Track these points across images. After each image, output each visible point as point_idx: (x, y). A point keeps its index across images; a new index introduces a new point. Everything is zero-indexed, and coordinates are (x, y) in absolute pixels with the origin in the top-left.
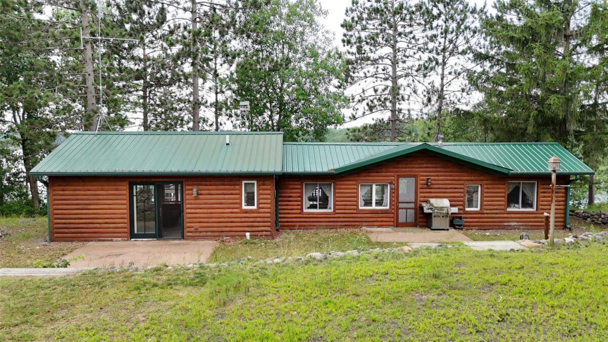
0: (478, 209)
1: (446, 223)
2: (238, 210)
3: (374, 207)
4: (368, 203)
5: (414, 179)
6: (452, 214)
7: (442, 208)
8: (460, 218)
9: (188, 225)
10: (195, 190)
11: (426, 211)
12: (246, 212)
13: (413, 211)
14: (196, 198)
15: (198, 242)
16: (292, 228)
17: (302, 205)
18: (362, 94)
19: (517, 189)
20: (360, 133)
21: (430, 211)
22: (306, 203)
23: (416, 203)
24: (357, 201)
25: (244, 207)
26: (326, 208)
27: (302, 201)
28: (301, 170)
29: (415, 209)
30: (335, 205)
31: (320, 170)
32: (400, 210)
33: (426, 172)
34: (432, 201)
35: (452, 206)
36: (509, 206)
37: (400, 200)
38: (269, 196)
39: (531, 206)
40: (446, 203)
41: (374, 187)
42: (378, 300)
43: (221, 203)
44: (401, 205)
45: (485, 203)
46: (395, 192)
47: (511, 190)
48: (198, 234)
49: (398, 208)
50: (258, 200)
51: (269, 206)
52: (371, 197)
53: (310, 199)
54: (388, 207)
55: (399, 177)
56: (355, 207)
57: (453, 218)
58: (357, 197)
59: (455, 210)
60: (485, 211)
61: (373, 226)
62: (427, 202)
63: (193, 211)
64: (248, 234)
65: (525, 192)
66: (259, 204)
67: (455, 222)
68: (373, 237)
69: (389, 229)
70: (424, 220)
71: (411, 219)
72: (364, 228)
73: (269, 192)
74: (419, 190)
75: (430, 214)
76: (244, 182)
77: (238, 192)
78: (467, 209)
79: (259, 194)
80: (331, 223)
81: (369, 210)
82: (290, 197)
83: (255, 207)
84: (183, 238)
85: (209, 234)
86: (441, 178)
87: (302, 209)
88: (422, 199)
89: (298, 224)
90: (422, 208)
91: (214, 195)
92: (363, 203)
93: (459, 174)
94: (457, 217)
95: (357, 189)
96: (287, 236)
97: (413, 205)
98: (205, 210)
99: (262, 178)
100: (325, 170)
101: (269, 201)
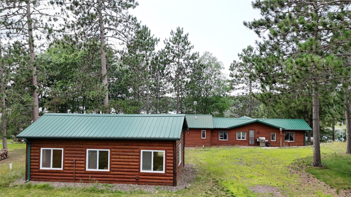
0: (275, 141)
1: (264, 144)
2: (200, 139)
3: (241, 139)
5: (254, 131)
6: (266, 142)
7: (263, 140)
8: (269, 143)
9: (186, 143)
10: (188, 133)
11: (258, 141)
12: (203, 139)
13: (254, 141)
14: (188, 135)
15: (189, 147)
16: (215, 145)
17: (218, 138)
19: (288, 134)
21: (259, 141)
22: (219, 137)
23: (255, 138)
24: (236, 137)
25: (202, 138)
26: (226, 139)
27: (218, 137)
28: (218, 127)
29: (255, 140)
30: (229, 138)
31: (224, 127)
32: (250, 141)
33: (257, 129)
34: (260, 138)
35: (266, 139)
36: (286, 140)
37: (250, 137)
38: (209, 135)
39: (293, 140)
40: (264, 138)
41: (241, 133)
43: (195, 137)
44: (250, 139)
45: (277, 139)
46: (248, 135)
47: (286, 135)
48: (189, 145)
49: (249, 140)
51: (209, 138)
52: (240, 136)
53: (221, 136)
54: (246, 139)
55: (249, 130)
56: (235, 139)
57: (267, 143)
58: (236, 136)
59: (267, 141)
60: (277, 142)
61: (241, 145)
62: (258, 138)
63: (187, 139)
64: (203, 146)
65: (291, 135)
66: (206, 137)
67: (267, 145)
69: (246, 146)
70: (257, 144)
71: (253, 143)
72: (238, 145)
73: (209, 134)
74: (256, 134)
75: (259, 142)
76: (202, 131)
77: (200, 133)
78: (271, 141)
79: (206, 134)
80: (228, 144)
82: (215, 135)
83: (205, 138)
85: (192, 145)
86: (262, 130)
87: (218, 139)
88: (257, 137)
89: (218, 144)
90: (256, 140)
91: (194, 134)
92: (238, 138)
93: (268, 129)
94: (268, 143)
95: (236, 133)
96: (214, 147)
97: (254, 139)
98: (191, 139)
99: (207, 130)
100: (226, 127)
101: (209, 136)
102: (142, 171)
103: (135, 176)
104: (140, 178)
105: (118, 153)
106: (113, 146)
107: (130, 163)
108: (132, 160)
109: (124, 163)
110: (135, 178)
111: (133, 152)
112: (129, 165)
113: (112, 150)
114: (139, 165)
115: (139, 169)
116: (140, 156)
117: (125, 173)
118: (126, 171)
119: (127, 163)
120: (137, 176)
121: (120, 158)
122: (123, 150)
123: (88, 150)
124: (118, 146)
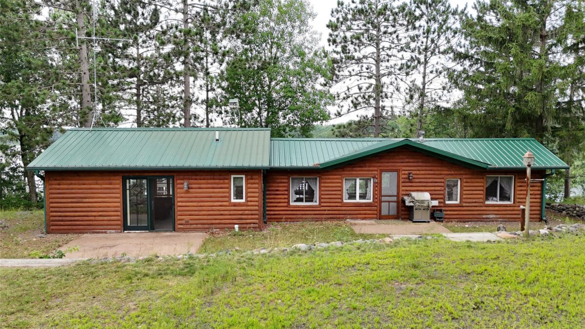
0: (458, 202)
1: (427, 215)
2: (227, 204)
3: (358, 200)
4: (352, 196)
5: (396, 173)
6: (433, 207)
7: (423, 201)
8: (441, 211)
9: (179, 217)
10: (186, 184)
11: (407, 204)
12: (235, 205)
13: (395, 204)
14: (187, 192)
15: (188, 234)
16: (279, 220)
17: (288, 199)
18: (347, 92)
19: (495, 182)
20: (345, 129)
21: (412, 204)
22: (293, 197)
23: (398, 196)
24: (342, 195)
25: (233, 200)
26: (312, 201)
27: (288, 195)
28: (288, 165)
29: (397, 202)
30: (320, 198)
31: (306, 165)
32: (383, 204)
33: (408, 167)
34: (414, 194)
35: (432, 199)
36: (487, 199)
37: (383, 194)
38: (257, 190)
39: (509, 199)
40: (426, 196)
41: (358, 181)
42: (359, 289)
43: (211, 197)
44: (383, 199)
45: (464, 196)
46: (378, 186)
47: (489, 184)
48: (188, 226)
49: (381, 202)
50: (246, 193)
51: (257, 199)
52: (355, 190)
53: (297, 193)
54: (371, 201)
55: (382, 171)
56: (340, 200)
57: (434, 211)
58: (341, 191)
59: (435, 203)
60: (464, 204)
61: (357, 218)
62: (408, 195)
63: (184, 204)
64: (236, 226)
65: (503, 186)
66: (247, 197)
67: (436, 215)
68: (357, 229)
69: (373, 222)
70: (405, 213)
71: (393, 212)
72: (348, 220)
73: (256, 186)
74: (401, 184)
75: (412, 207)
76: (232, 176)
77: (227, 186)
78: (447, 202)
79: (247, 188)
80: (317, 216)
81: (353, 203)
82: (277, 190)
83: (243, 201)
84: (174, 230)
85: (199, 226)
86: (421, 172)
87: (289, 202)
88: (404, 193)
89: (284, 217)
90: (404, 201)
91: (204, 189)
92: (347, 196)
93: (439, 168)
94: (437, 210)
95: (342, 183)
96: (274, 228)
97: (395, 199)
98: (195, 204)
99: (250, 172)
100: (311, 164)
101: (257, 195)
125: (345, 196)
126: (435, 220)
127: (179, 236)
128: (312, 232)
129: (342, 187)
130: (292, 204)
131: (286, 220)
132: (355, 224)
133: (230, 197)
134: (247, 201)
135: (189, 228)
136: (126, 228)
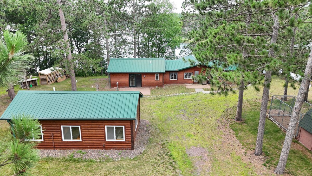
2: (154, 81)
3: (188, 79)
4: (186, 77)
5: (198, 71)
9: (143, 84)
10: (144, 76)
14: (145, 78)
15: (145, 88)
16: (167, 84)
17: (169, 78)
22: (170, 77)
24: (184, 77)
25: (156, 80)
26: (175, 79)
27: (169, 77)
28: (170, 70)
30: (178, 78)
31: (174, 70)
33: (201, 70)
41: (188, 74)
43: (151, 79)
46: (193, 75)
50: (159, 78)
54: (191, 79)
55: (195, 71)
56: (183, 79)
61: (187, 83)
63: (144, 81)
64: (157, 86)
66: (159, 79)
68: (187, 87)
69: (191, 84)
70: (201, 82)
72: (185, 84)
73: (162, 76)
76: (156, 74)
77: (154, 76)
79: (159, 77)
80: (177, 83)
81: (187, 79)
82: (166, 76)
84: (141, 87)
85: (148, 86)
91: (149, 77)
95: (184, 74)
96: (166, 86)
98: (147, 81)
99: (160, 73)
100: (176, 70)
101: (162, 78)
102: (107, 140)
103: (102, 144)
104: (106, 145)
105: (87, 128)
106: (82, 124)
107: (97, 135)
108: (99, 133)
109: (93, 135)
110: (102, 145)
111: (99, 127)
112: (96, 136)
113: (82, 126)
114: (105, 136)
115: (105, 139)
116: (105, 130)
117: (94, 142)
118: (95, 141)
119: (95, 135)
120: (104, 144)
121: (89, 132)
122: (91, 126)
123: (62, 126)
124: (86, 123)
125: (185, 77)
126: (208, 84)
127: (143, 89)
128: (176, 88)
129: (184, 75)
130: (170, 79)
131: (169, 84)
132: (187, 85)
133: (155, 79)
134: (159, 80)
135: (145, 86)
136: (130, 86)
